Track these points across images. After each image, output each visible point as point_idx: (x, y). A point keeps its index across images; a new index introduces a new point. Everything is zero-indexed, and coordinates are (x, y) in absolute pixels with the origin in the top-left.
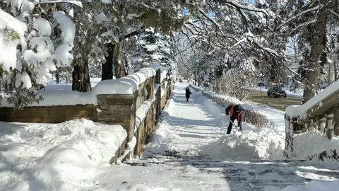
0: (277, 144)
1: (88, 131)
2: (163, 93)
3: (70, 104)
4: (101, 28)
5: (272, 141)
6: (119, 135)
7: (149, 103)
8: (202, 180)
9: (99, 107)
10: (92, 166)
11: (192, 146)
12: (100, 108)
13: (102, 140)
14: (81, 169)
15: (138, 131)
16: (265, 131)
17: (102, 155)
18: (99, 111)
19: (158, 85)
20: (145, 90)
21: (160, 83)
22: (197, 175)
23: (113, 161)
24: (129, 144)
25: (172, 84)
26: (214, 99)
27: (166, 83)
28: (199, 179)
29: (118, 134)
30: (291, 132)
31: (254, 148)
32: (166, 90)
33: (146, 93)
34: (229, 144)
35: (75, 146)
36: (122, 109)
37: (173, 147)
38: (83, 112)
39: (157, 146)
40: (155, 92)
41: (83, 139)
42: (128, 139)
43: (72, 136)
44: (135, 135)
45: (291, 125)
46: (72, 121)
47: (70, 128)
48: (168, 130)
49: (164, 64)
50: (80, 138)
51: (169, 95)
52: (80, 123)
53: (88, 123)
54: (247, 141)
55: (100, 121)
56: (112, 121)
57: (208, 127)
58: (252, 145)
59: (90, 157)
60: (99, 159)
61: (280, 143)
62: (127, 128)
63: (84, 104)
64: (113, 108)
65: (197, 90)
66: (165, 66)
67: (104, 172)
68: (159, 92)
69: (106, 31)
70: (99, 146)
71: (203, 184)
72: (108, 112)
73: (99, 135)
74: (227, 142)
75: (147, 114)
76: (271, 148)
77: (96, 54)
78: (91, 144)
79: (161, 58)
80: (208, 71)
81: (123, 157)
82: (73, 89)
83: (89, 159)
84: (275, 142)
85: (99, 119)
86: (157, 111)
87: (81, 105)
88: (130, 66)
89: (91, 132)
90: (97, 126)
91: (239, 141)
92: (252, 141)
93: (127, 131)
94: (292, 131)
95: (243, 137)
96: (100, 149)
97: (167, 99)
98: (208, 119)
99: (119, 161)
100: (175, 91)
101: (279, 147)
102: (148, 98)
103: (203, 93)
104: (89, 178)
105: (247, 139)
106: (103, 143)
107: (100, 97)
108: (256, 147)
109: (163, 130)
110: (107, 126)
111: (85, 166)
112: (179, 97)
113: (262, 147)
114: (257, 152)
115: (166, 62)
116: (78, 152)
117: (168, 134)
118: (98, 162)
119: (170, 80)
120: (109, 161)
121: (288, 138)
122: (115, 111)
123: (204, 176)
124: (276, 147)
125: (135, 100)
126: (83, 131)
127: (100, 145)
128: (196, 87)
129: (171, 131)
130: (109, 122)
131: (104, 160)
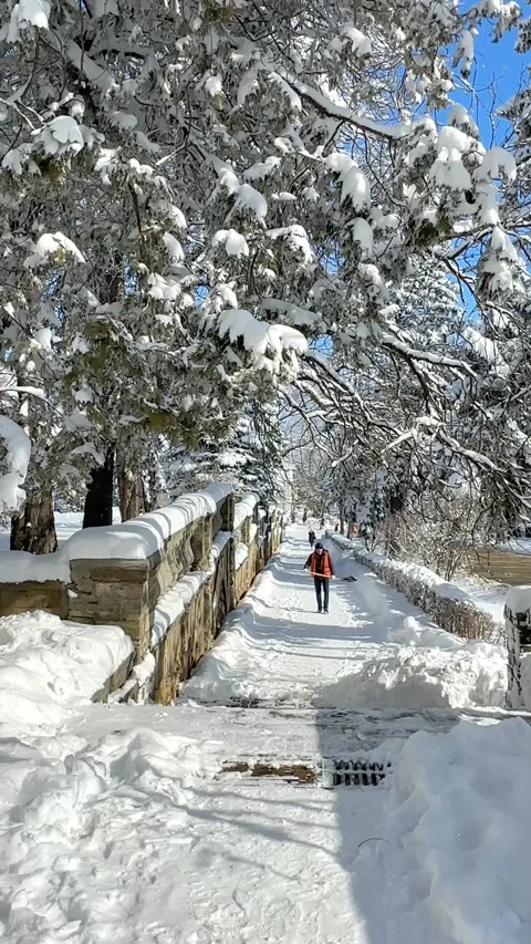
0: (495, 679)
1: (48, 637)
2: (242, 555)
3: (11, 581)
4: (73, 439)
5: (481, 671)
6: (114, 646)
7: (195, 581)
8: (270, 729)
9: (73, 585)
10: (56, 702)
11: (299, 687)
12: (75, 589)
13: (79, 654)
14: (34, 704)
15: (162, 643)
16: (483, 650)
17: (76, 683)
18: (72, 594)
19: (227, 535)
20: (188, 548)
21: (231, 529)
22: (262, 721)
23: (98, 697)
24: (137, 669)
25: (277, 531)
26: (381, 572)
27: (253, 529)
28: (264, 727)
29: (110, 644)
30: (517, 650)
31: (439, 687)
32: (254, 548)
33: (190, 557)
34: (381, 680)
35: (22, 663)
36: (123, 591)
37: (250, 690)
38: (39, 597)
39: (210, 686)
40: (215, 552)
41: (38, 649)
42: (134, 659)
43: (16, 645)
44: (153, 652)
45: (516, 630)
46: (15, 617)
47: (11, 630)
48: (246, 648)
49: (250, 477)
50: (30, 648)
51: (264, 558)
52: (33, 620)
53: (49, 621)
54: (423, 672)
55: (74, 619)
56: (99, 619)
57: (349, 644)
58: (434, 680)
59: (51, 685)
60: (70, 690)
61: (500, 677)
62: (133, 634)
63: (41, 579)
64: (102, 588)
65: (343, 547)
66: (253, 482)
67: (77, 714)
68: (229, 551)
69: (83, 444)
70: (70, 667)
71: (270, 735)
72: (91, 598)
73: (72, 645)
74: (379, 673)
75: (187, 606)
76: (479, 690)
77: (68, 480)
78: (54, 659)
79: (244, 461)
80: (369, 495)
81: (121, 694)
82: (13, 547)
83: (49, 690)
84: (490, 674)
85: (73, 613)
86: (223, 601)
87: (36, 583)
88: (162, 481)
89: (55, 638)
90: (67, 628)
91: (405, 672)
92: (435, 672)
93: (133, 640)
94: (517, 645)
95: (415, 663)
96: (71, 671)
97: (258, 570)
98: (355, 624)
99: (113, 699)
100: (284, 549)
101: (498, 685)
102: (194, 567)
103: (355, 555)
104: (49, 723)
105: (423, 665)
106: (80, 662)
107: (76, 565)
108: (444, 684)
109: (232, 648)
110: (90, 627)
111: (41, 700)
112: (293, 566)
113: (461, 686)
114: (447, 696)
115: (257, 473)
116: (27, 672)
117: (244, 657)
118: (67, 696)
119: (267, 519)
120: (90, 695)
121: (513, 663)
122: (107, 595)
123: (277, 722)
124: (491, 686)
125: (154, 571)
126: (37, 636)
127: (73, 664)
128: (343, 539)
129: (253, 652)
130: (93, 620)
131: (81, 693)
